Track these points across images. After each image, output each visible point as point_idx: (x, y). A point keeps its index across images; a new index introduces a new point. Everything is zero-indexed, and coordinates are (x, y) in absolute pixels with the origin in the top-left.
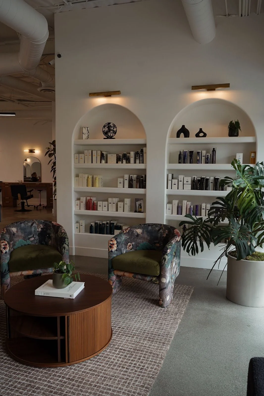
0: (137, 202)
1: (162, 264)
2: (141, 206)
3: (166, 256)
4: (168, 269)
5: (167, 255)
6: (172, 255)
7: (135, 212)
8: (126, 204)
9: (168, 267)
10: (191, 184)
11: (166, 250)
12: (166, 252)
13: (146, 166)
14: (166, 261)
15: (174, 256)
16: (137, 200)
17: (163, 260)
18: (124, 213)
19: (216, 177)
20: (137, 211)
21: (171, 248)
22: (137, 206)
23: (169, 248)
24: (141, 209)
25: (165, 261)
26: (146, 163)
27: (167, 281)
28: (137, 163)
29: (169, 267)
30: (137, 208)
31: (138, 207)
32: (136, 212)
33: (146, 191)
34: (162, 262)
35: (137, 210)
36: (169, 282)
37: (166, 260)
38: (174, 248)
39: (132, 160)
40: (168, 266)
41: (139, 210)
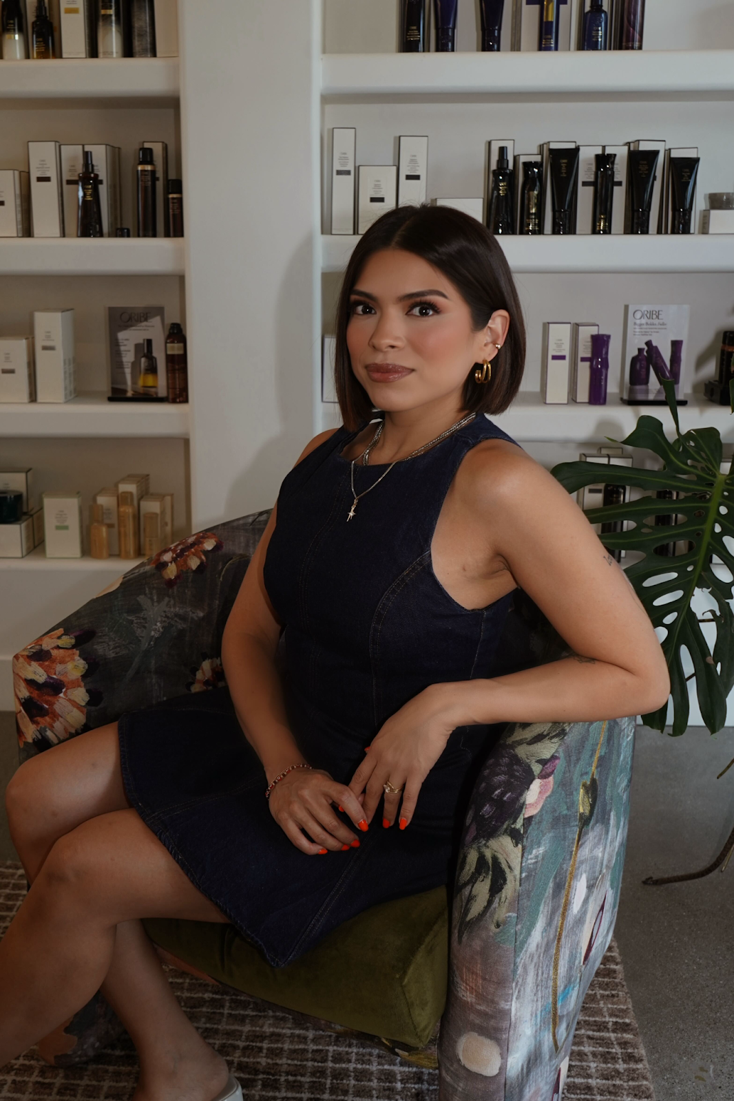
0: (122, 335)
1: (467, 911)
2: (149, 356)
3: (507, 841)
4: (522, 959)
5: (517, 837)
6: (559, 821)
7: (112, 399)
8: (45, 348)
9: (524, 942)
10: (484, 199)
11: (508, 786)
12: (514, 808)
13: (176, 72)
14: (509, 890)
15: (585, 821)
16: (121, 319)
17: (473, 880)
18: (33, 408)
19: (644, 147)
20: (130, 394)
21: (560, 764)
22: (128, 357)
23: (537, 769)
24: (150, 380)
25: (497, 887)
26: (175, 54)
27: (516, 1061)
28: (108, 54)
29: (536, 936)
30: (128, 371)
31: (135, 365)
32: (118, 396)
33: (181, 255)
34: (471, 898)
35: (125, 383)
36: (533, 1060)
37: (509, 877)
38: (585, 755)
39: (73, 29)
40: (529, 934)
41: (141, 383)
